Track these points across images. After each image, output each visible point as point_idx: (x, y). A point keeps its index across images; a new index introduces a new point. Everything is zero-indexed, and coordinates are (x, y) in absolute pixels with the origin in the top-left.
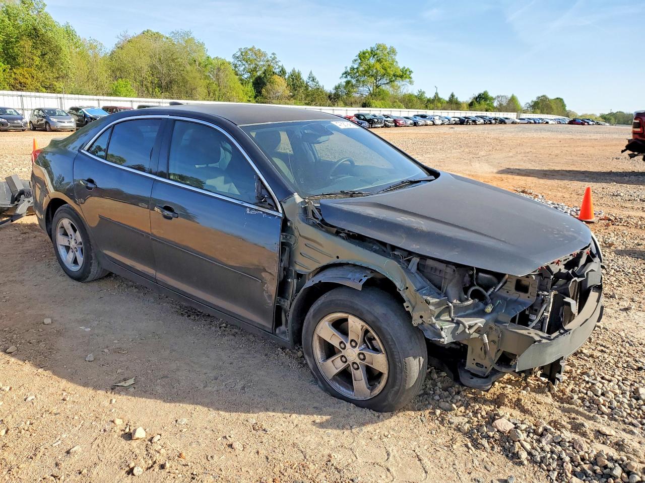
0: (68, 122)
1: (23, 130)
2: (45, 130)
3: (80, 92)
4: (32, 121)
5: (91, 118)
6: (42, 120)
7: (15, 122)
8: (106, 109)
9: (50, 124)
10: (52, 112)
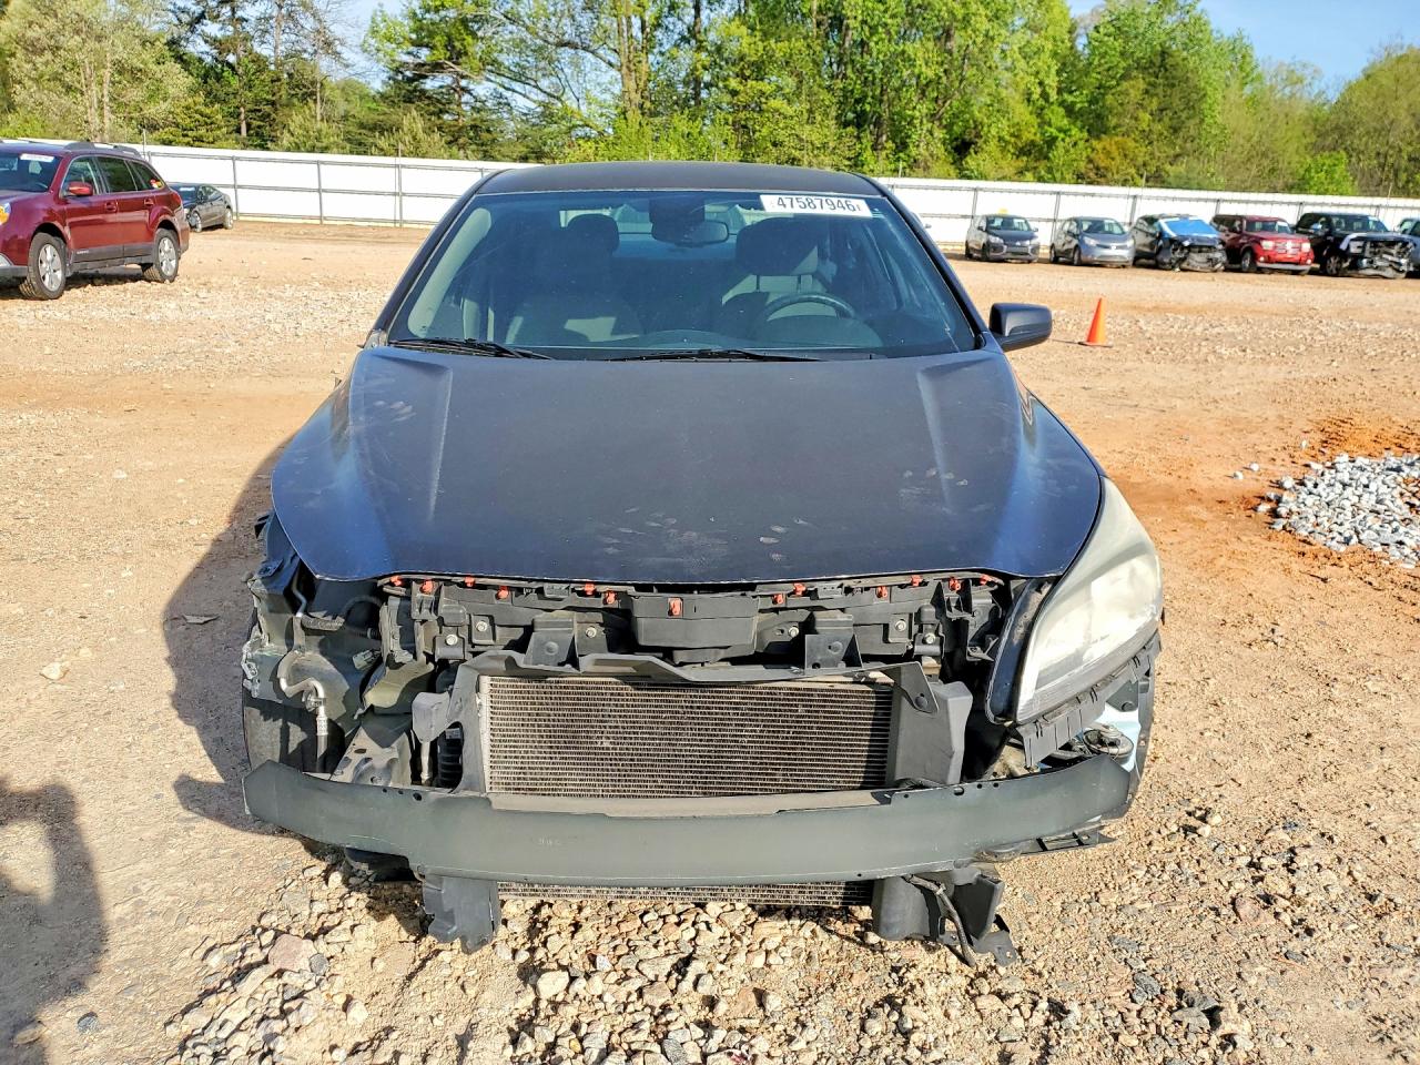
0: (1118, 248)
1: (1030, 262)
2: (1070, 263)
3: (1186, 183)
4: (1056, 244)
5: (1172, 241)
6: (1070, 242)
7: (1018, 244)
8: (1219, 220)
9: (1083, 251)
10: (1097, 227)
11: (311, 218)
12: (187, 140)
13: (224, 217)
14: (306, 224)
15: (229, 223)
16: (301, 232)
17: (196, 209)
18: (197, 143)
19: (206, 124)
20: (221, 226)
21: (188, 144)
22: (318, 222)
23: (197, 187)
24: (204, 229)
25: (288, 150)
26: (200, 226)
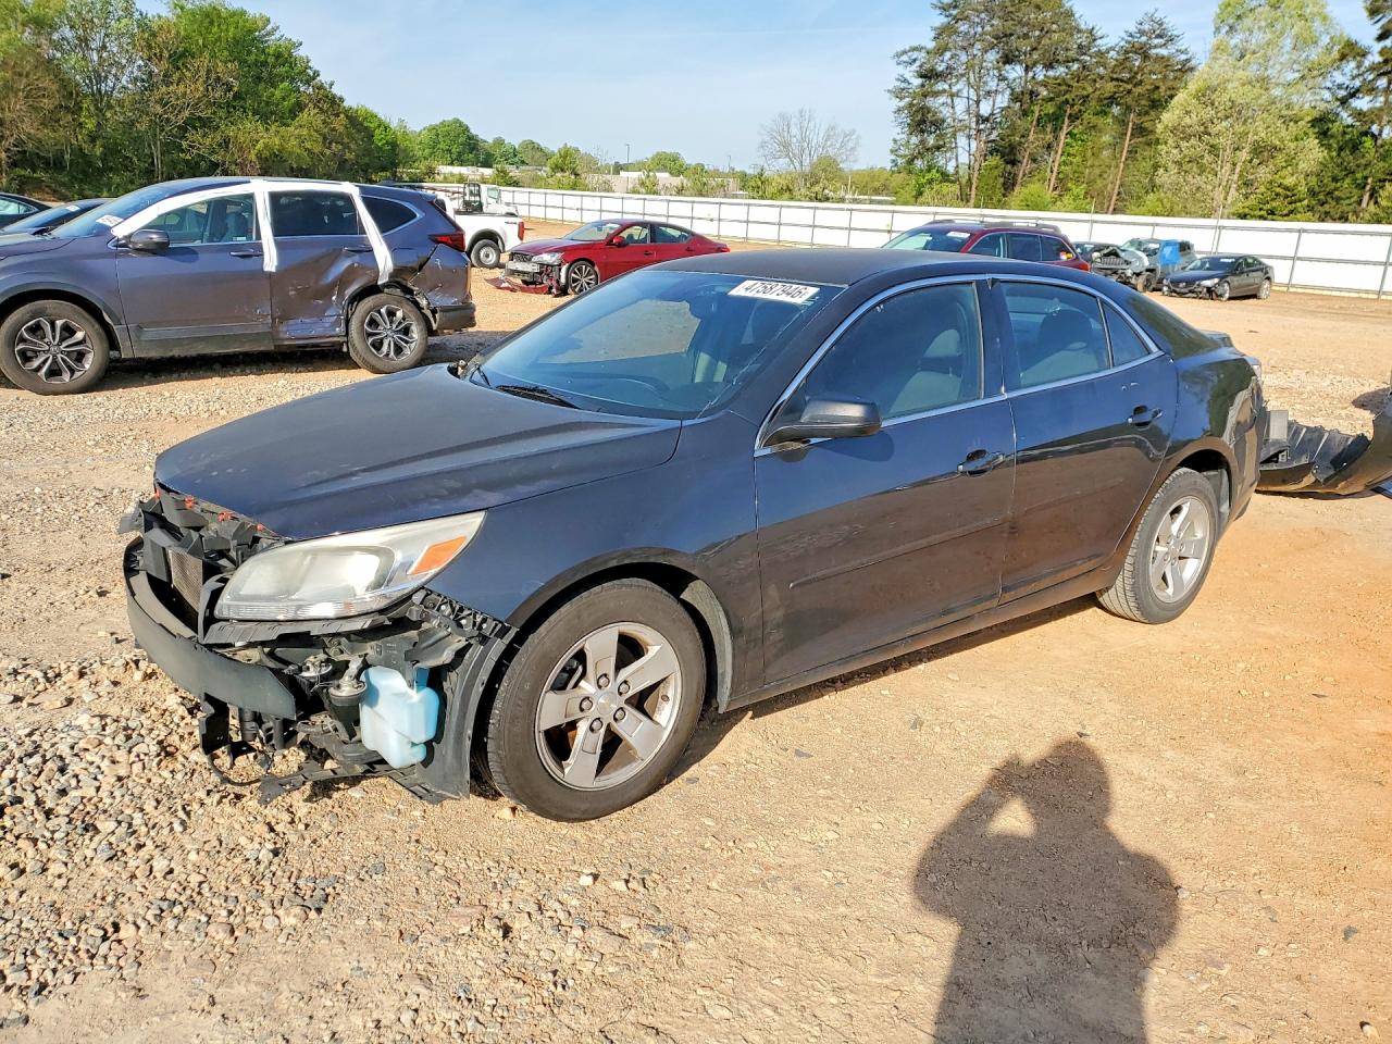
11: (1367, 292)
12: (1262, 213)
13: (1259, 289)
14: (1360, 298)
15: (1263, 294)
16: (1337, 307)
17: (1228, 279)
18: (1270, 217)
19: (1288, 197)
20: (1254, 296)
21: (1262, 218)
22: (1375, 297)
23: (1237, 259)
24: (1230, 299)
25: (1369, 222)
26: (1227, 295)
